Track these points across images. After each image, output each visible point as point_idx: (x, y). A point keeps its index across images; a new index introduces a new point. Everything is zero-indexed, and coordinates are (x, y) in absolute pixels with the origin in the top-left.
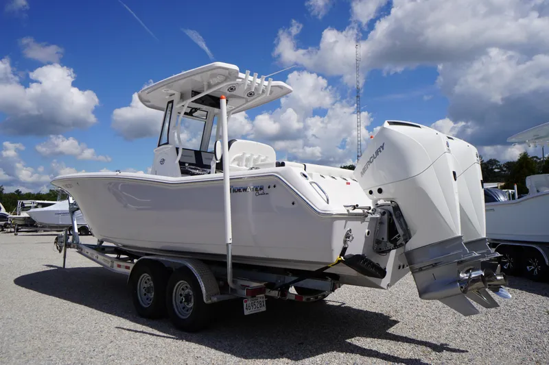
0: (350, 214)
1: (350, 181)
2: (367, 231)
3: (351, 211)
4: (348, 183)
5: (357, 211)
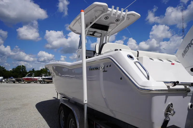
0: (170, 90)
1: (174, 62)
2: (190, 104)
3: (171, 87)
4: (173, 64)
5: (177, 87)
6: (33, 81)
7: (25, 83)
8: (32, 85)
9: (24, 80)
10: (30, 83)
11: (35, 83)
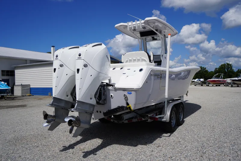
6: (222, 84)
7: (213, 86)
8: (222, 88)
9: (210, 82)
10: (219, 86)
11: (225, 86)
